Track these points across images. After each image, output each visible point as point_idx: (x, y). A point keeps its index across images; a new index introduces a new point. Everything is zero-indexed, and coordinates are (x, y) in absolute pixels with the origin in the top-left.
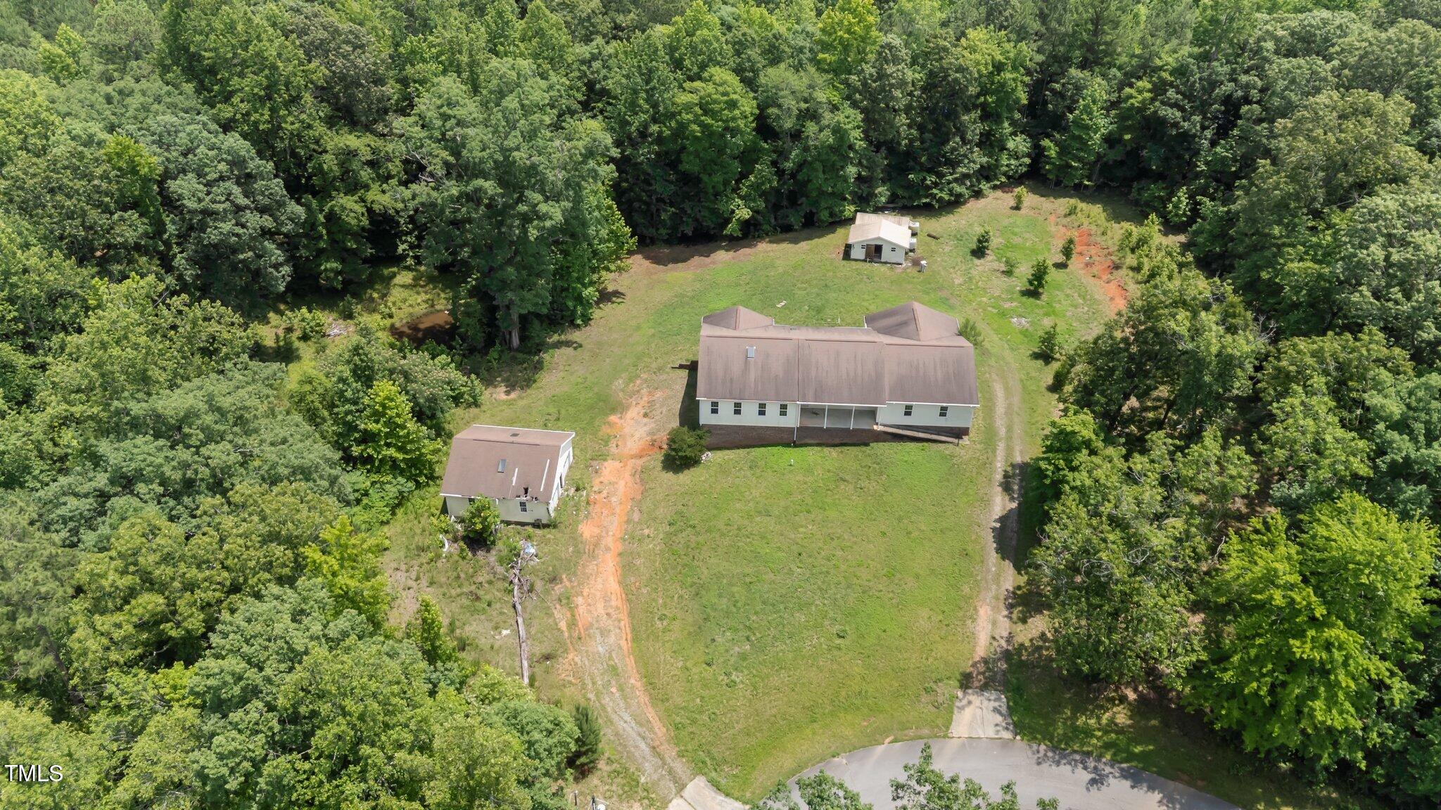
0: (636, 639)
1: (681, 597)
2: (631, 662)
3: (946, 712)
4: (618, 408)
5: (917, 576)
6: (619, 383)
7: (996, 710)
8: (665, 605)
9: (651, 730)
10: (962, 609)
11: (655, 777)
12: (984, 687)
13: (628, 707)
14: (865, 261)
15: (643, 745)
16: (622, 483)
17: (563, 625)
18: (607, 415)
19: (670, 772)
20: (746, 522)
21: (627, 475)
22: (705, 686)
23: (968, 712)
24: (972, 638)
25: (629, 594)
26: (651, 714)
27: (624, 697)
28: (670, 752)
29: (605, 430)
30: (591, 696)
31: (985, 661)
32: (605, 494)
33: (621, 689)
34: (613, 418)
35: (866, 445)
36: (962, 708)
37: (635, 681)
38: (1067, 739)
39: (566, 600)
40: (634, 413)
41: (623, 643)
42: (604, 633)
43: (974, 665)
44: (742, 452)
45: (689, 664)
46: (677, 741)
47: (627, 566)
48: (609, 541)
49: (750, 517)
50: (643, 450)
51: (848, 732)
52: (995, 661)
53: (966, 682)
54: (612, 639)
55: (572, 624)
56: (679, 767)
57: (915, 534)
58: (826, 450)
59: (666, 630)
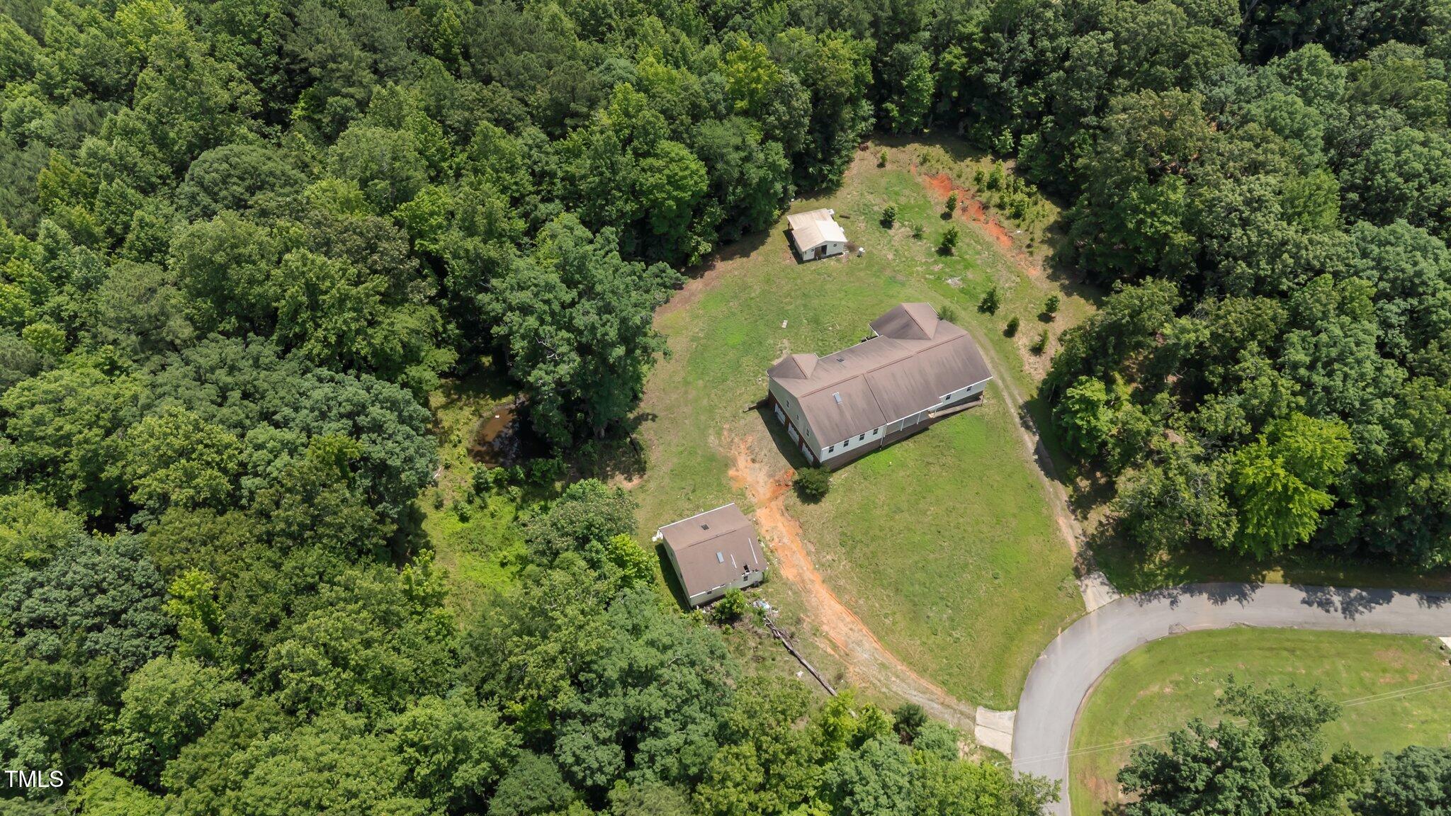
0: (880, 639)
1: (888, 596)
2: (888, 655)
3: (1077, 599)
4: (728, 463)
5: (1014, 516)
6: (712, 440)
7: (1102, 583)
8: (881, 606)
9: (932, 693)
10: (1049, 527)
11: (956, 721)
12: (1089, 572)
13: (909, 685)
14: (814, 259)
15: (936, 706)
16: (780, 525)
17: (829, 650)
18: (725, 472)
19: (962, 713)
20: (892, 523)
21: (778, 516)
22: (943, 649)
23: (1089, 591)
24: (1064, 543)
25: (852, 609)
26: (924, 683)
27: (903, 680)
28: (952, 701)
29: (735, 486)
30: (884, 690)
31: (1080, 554)
32: (776, 540)
33: (898, 677)
34: (731, 472)
35: (927, 429)
36: (1085, 591)
37: (900, 667)
38: (1146, 583)
39: (816, 632)
40: (742, 462)
41: (875, 645)
42: (859, 643)
43: (1076, 560)
44: (850, 468)
45: (924, 639)
46: (950, 692)
47: (837, 591)
48: (808, 575)
49: (892, 519)
50: (774, 492)
51: (1036, 637)
52: (1085, 552)
53: (1078, 574)
54: (867, 645)
55: (835, 647)
56: (963, 707)
57: (995, 485)
58: (904, 443)
59: (894, 623)
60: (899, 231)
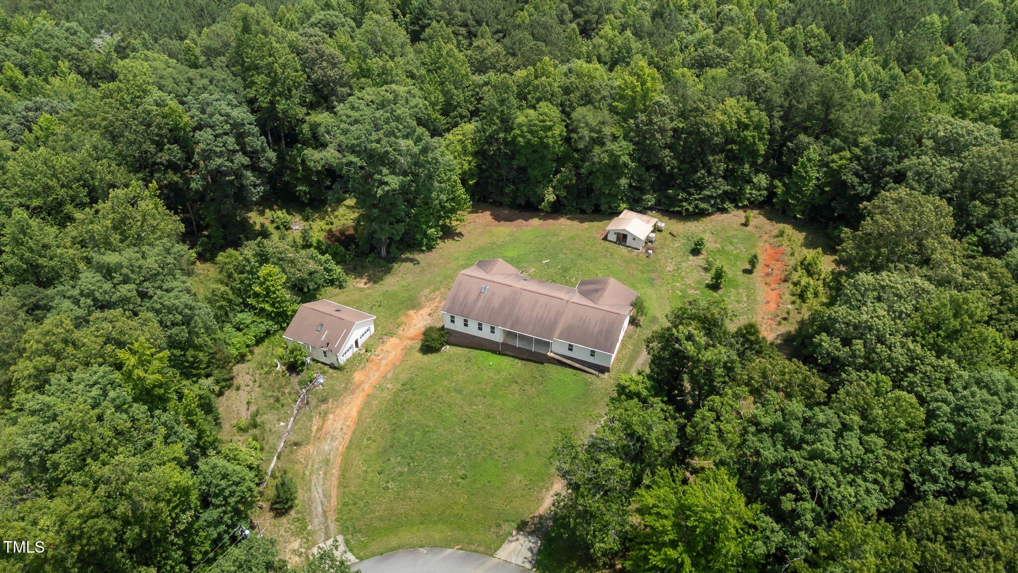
0: (349, 447)
1: (385, 429)
2: (339, 459)
3: (502, 540)
4: (417, 306)
5: (527, 454)
6: (426, 292)
7: (530, 549)
8: (374, 432)
9: (329, 501)
10: (540, 481)
11: (317, 528)
12: (531, 533)
13: (324, 484)
14: (615, 243)
15: (320, 509)
16: (394, 353)
17: (314, 428)
18: (408, 309)
19: (327, 528)
20: (444, 394)
21: (400, 348)
22: (370, 485)
23: (513, 545)
24: (540, 501)
25: (359, 420)
26: (334, 493)
27: (325, 479)
28: (332, 516)
29: (403, 318)
30: (307, 473)
31: (541, 517)
32: (380, 357)
33: (325, 474)
34: (411, 312)
35: (542, 363)
36: (511, 542)
37: (335, 472)
39: (324, 415)
40: (424, 311)
41: (340, 448)
42: (333, 439)
43: (533, 518)
44: (467, 350)
45: (369, 470)
46: (340, 511)
47: (367, 404)
48: (366, 387)
49: (449, 391)
50: (417, 335)
51: (437, 536)
52: (547, 519)
53: (522, 527)
54: (336, 443)
55: (319, 429)
56: (333, 527)
57: (540, 427)
58: (516, 361)
59: (367, 447)
60: (700, 260)
